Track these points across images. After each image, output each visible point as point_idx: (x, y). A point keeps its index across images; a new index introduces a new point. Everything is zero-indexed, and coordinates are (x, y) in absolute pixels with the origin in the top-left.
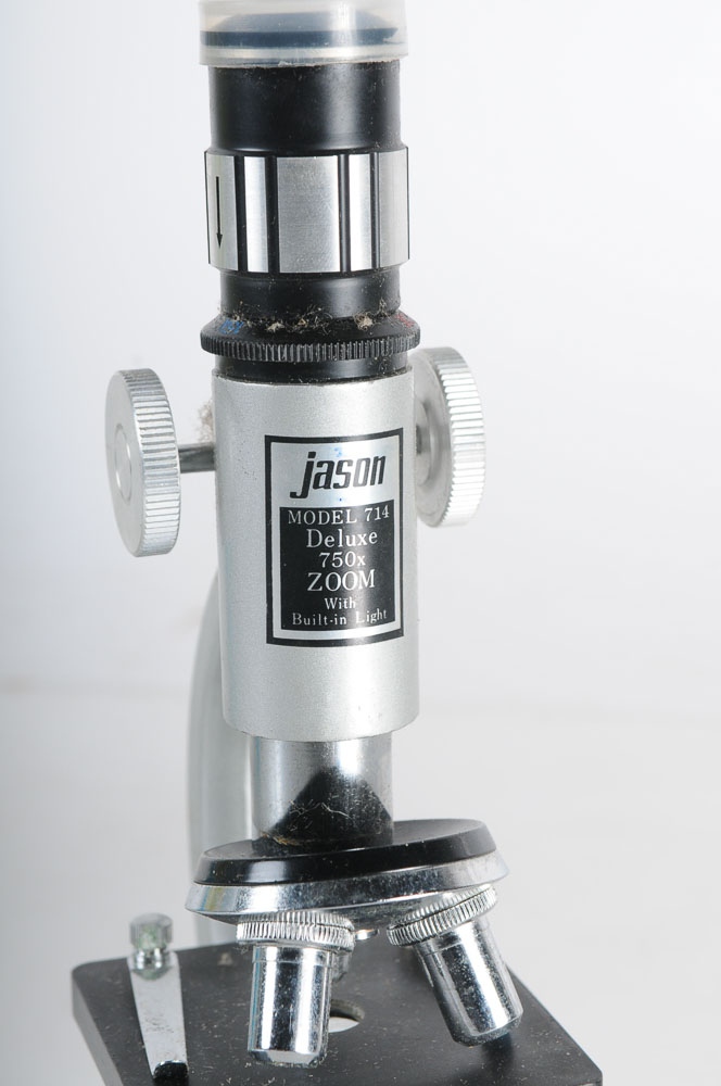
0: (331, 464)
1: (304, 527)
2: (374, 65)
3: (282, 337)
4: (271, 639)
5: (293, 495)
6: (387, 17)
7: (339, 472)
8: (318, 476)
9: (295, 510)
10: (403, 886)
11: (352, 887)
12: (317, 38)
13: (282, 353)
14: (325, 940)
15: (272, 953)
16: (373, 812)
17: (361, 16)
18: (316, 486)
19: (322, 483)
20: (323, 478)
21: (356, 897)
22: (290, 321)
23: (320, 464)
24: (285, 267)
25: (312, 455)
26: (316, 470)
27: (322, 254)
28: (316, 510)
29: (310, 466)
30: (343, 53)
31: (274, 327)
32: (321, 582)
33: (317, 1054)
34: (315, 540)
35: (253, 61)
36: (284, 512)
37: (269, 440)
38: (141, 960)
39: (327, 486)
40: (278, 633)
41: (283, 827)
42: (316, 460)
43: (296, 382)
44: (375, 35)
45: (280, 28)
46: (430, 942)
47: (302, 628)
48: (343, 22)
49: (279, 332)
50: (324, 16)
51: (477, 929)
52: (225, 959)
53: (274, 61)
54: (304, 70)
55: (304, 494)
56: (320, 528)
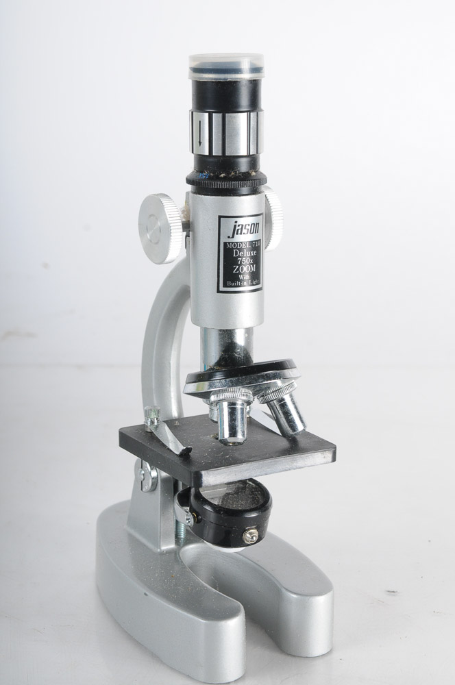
0: (242, 225)
1: (233, 249)
2: (254, 80)
3: (225, 179)
4: (219, 291)
5: (229, 237)
6: (259, 64)
7: (245, 228)
8: (238, 230)
9: (229, 243)
10: (269, 378)
11: (259, 377)
12: (237, 71)
13: (225, 185)
14: (245, 398)
15: (225, 405)
16: (248, 357)
17: (251, 64)
18: (237, 234)
19: (239, 232)
20: (240, 231)
21: (260, 381)
22: (228, 173)
23: (239, 226)
24: (227, 154)
25: (236, 222)
26: (237, 228)
27: (237, 149)
28: (237, 243)
29: (235, 226)
30: (245, 76)
31: (222, 175)
32: (238, 269)
33: (245, 439)
34: (236, 254)
35: (215, 79)
36: (225, 243)
37: (220, 217)
38: (149, 423)
39: (241, 234)
40: (222, 289)
41: (218, 363)
42: (237, 224)
43: (231, 196)
44: (256, 70)
45: (224, 67)
46: (275, 401)
47: (231, 286)
48: (245, 66)
49: (224, 177)
50: (239, 63)
51: (291, 396)
52: (177, 423)
53: (225, 79)
54: (230, 82)
55: (233, 237)
56: (238, 249)
